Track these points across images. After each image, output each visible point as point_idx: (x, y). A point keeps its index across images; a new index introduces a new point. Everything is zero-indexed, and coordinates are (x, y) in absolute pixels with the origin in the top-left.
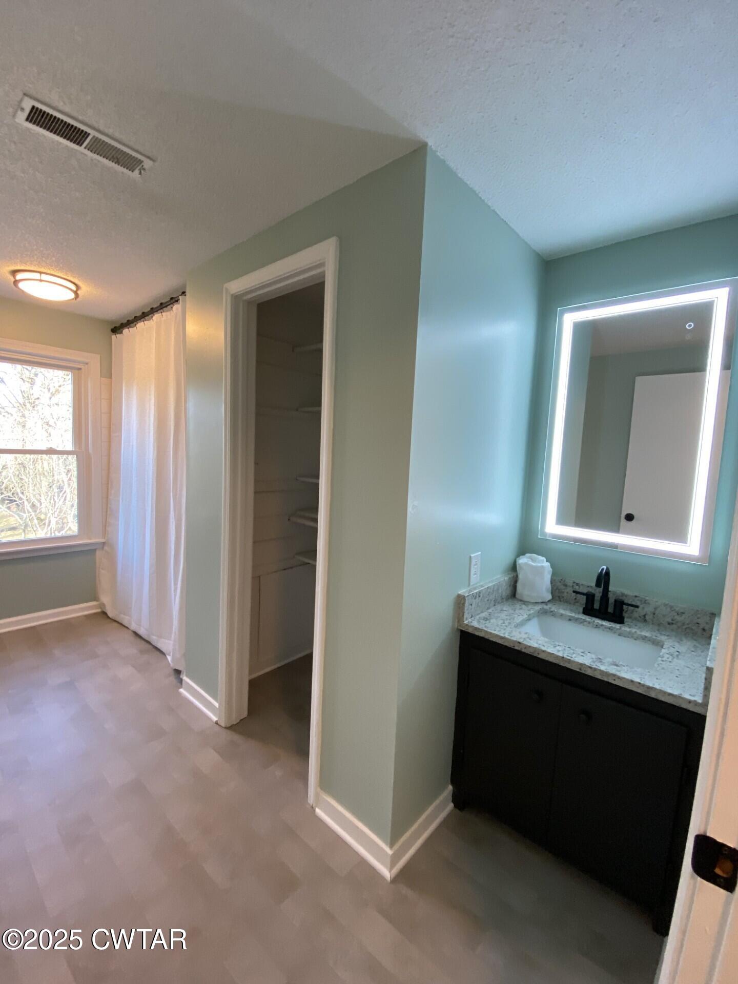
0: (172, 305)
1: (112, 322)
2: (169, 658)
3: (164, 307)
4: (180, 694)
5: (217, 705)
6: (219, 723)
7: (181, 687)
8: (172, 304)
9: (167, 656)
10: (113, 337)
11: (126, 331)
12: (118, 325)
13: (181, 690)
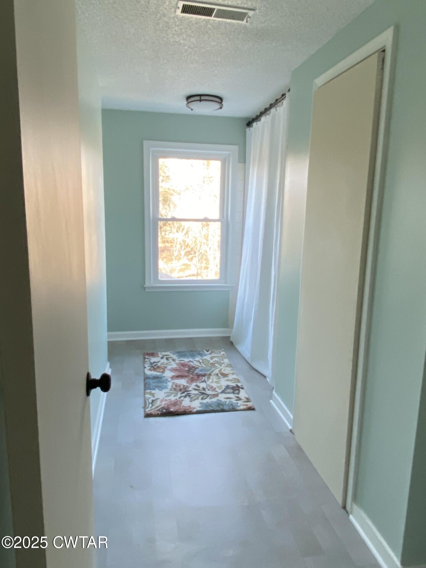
0: (282, 101)
1: (246, 118)
2: (268, 380)
3: (278, 103)
4: (270, 403)
5: (292, 417)
6: (292, 430)
7: (271, 398)
8: (283, 99)
9: (267, 379)
10: (248, 129)
11: (254, 124)
12: (251, 120)
13: (271, 401)
